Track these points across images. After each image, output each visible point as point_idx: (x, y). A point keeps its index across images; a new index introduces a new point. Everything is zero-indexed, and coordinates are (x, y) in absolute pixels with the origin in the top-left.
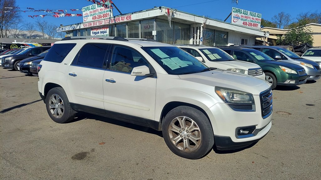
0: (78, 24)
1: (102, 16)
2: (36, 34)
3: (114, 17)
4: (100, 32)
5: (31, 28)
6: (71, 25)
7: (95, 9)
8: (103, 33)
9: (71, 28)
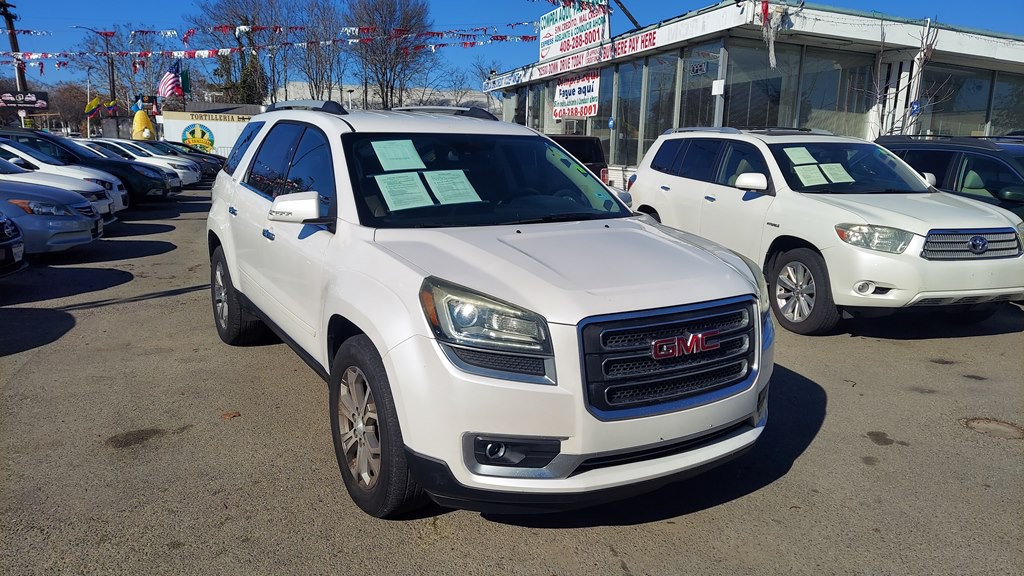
0: (528, 67)
1: (583, 39)
2: (473, 99)
3: (613, 40)
4: (577, 90)
5: (459, 85)
6: (513, 71)
7: (569, 19)
8: (584, 92)
9: (512, 78)
